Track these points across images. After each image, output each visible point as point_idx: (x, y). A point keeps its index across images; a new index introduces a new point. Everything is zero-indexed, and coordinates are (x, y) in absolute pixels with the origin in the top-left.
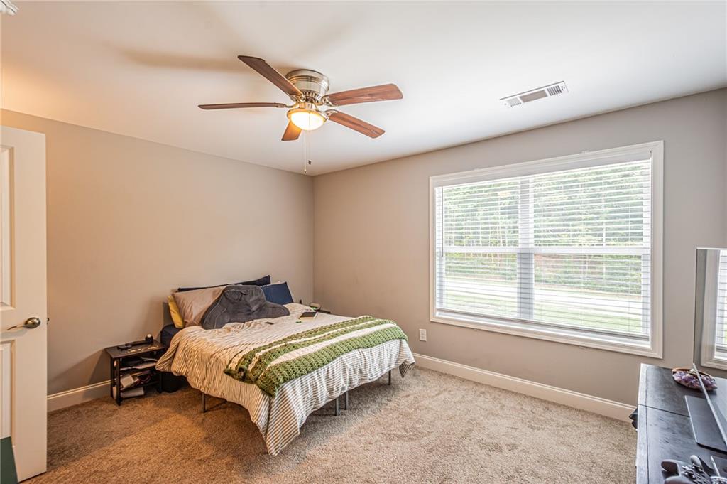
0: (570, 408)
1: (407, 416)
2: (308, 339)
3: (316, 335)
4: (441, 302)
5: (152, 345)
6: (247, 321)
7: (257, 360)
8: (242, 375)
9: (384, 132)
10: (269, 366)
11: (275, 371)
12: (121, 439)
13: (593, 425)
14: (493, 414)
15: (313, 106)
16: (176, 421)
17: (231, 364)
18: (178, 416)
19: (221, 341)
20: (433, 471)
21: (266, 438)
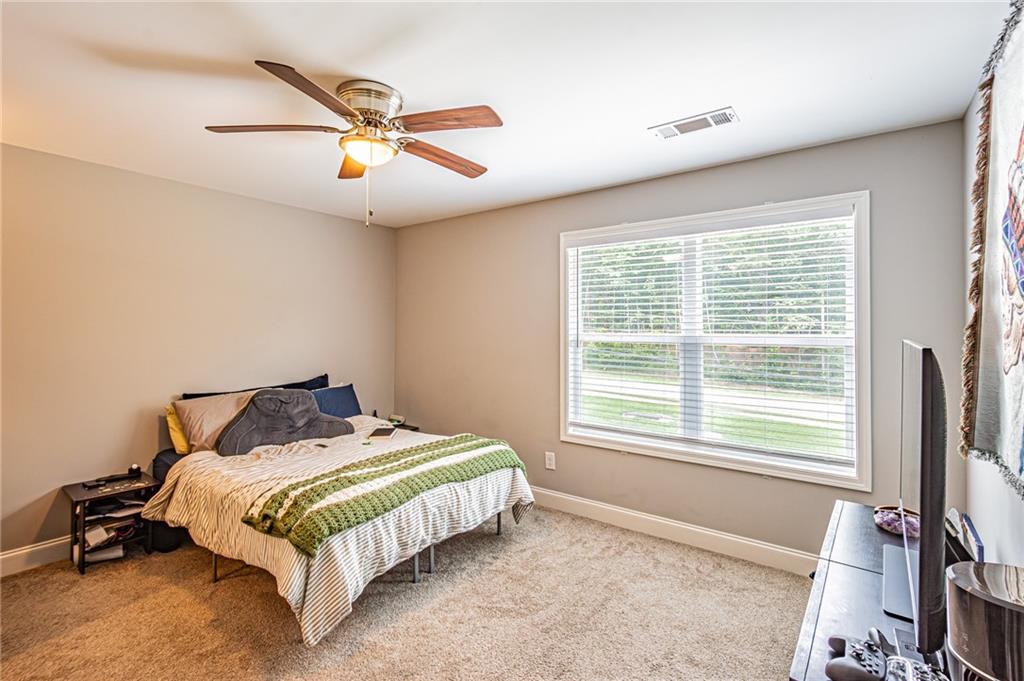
0: (751, 564)
1: (519, 580)
2: (374, 469)
3: (388, 462)
4: (576, 413)
5: (138, 482)
6: (289, 443)
7: (291, 502)
8: (268, 525)
9: (486, 170)
10: (309, 510)
11: (318, 519)
12: (79, 626)
13: (779, 587)
14: (642, 575)
15: (378, 131)
16: (170, 597)
17: (253, 508)
18: (174, 588)
19: (243, 474)
20: (548, 660)
21: (300, 618)
